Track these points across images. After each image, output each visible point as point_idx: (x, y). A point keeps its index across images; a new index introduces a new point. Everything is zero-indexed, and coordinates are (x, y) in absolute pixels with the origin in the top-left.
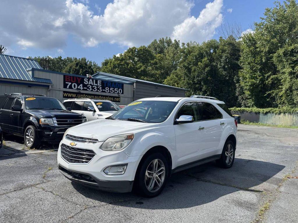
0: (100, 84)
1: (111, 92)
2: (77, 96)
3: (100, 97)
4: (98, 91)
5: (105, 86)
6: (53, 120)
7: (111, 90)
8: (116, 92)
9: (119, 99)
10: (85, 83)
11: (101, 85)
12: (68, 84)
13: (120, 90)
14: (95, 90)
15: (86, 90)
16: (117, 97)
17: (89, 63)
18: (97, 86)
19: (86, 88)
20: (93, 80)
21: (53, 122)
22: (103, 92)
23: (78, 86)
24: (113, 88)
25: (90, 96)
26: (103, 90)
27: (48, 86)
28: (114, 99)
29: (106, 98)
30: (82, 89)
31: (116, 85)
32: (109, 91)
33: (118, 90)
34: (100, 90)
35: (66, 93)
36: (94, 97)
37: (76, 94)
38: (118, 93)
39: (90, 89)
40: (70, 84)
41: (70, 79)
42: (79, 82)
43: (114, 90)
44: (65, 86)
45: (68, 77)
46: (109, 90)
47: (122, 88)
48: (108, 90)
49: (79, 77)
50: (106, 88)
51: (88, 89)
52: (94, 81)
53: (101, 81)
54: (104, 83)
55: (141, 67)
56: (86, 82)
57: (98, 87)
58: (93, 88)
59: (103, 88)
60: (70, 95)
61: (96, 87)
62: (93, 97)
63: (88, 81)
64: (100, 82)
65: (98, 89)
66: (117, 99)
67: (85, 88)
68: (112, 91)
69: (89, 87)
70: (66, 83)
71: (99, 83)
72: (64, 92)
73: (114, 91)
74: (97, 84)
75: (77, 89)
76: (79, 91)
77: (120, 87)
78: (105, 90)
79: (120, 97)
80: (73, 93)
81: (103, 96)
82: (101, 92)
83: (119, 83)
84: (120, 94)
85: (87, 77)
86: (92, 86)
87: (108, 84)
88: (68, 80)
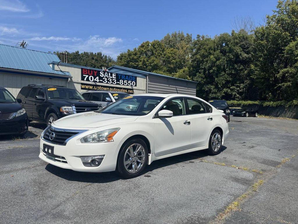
1: (125, 84)
2: (93, 87)
3: (115, 89)
4: (113, 83)
5: (119, 78)
6: (72, 108)
7: (125, 82)
8: (130, 84)
9: (133, 91)
10: (101, 75)
11: (115, 78)
13: (134, 83)
14: (110, 82)
15: (102, 82)
16: (130, 89)
17: (104, 57)
18: (112, 79)
19: (102, 81)
20: (108, 73)
21: (73, 110)
22: (117, 84)
23: (94, 79)
24: (127, 81)
25: (105, 88)
26: (118, 82)
27: (68, 78)
28: (128, 91)
29: (120, 90)
30: (98, 81)
31: (130, 77)
32: (123, 84)
33: (131, 83)
34: (114, 82)
35: (83, 85)
36: (110, 89)
38: (132, 85)
39: (105, 81)
40: (87, 76)
41: (87, 71)
42: (95, 75)
43: (128, 82)
44: (83, 78)
45: (85, 70)
46: (123, 82)
47: (135, 81)
48: (122, 82)
49: (95, 70)
50: (120, 81)
51: (104, 82)
52: (110, 74)
53: (116, 74)
54: (118, 76)
55: (153, 61)
56: (102, 75)
57: (113, 80)
58: (108, 81)
59: (118, 80)
60: (87, 87)
61: (111, 80)
63: (104, 74)
65: (113, 81)
66: (131, 91)
67: (100, 80)
68: (126, 83)
69: (105, 79)
70: (84, 75)
71: (113, 75)
73: (128, 84)
74: (112, 77)
75: (94, 81)
76: (96, 84)
77: (133, 80)
78: (120, 82)
79: (133, 89)
80: (90, 85)
81: (118, 88)
82: (116, 84)
83: (133, 76)
84: (133, 87)
85: (103, 70)
86: (107, 78)
87: (122, 77)
88: (85, 72)
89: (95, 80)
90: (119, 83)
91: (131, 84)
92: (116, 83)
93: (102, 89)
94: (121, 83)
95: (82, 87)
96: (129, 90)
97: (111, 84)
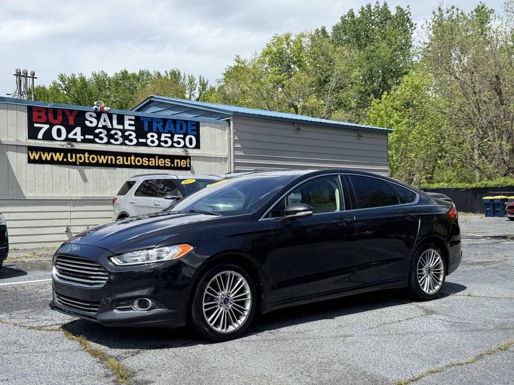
0: (130, 125)
1: (162, 144)
2: (65, 156)
3: (133, 158)
4: (127, 142)
5: (146, 129)
7: (163, 139)
8: (179, 143)
9: (188, 161)
10: (87, 123)
11: (133, 128)
12: (41, 128)
13: (191, 140)
14: (117, 140)
15: (92, 141)
16: (181, 158)
18: (123, 131)
19: (92, 137)
20: (110, 115)
22: (139, 144)
23: (68, 132)
24: (169, 135)
25: (102, 157)
26: (141, 140)
28: (172, 162)
29: (149, 161)
30: (79, 139)
31: (178, 126)
32: (157, 142)
33: (184, 139)
34: (131, 141)
35: (34, 152)
36: (116, 160)
37: (62, 154)
38: (185, 146)
39: (101, 139)
40: (46, 127)
41: (46, 114)
42: (71, 122)
43: (172, 138)
44: (33, 133)
45: (39, 111)
46: (159, 139)
47: (195, 133)
48: (154, 139)
49: (70, 110)
50: (149, 135)
51: (97, 140)
52: (115, 117)
53: (133, 118)
54: (142, 122)
56: (91, 122)
57: (127, 133)
58: (110, 136)
59: (141, 133)
60: (46, 156)
61: (120, 134)
62: (111, 159)
63: (98, 118)
64: (130, 120)
65: (125, 138)
66: (183, 163)
67: (87, 137)
68: (166, 142)
69: (101, 133)
70: (36, 125)
71: (127, 122)
72: (31, 149)
73: (173, 142)
74: (123, 124)
75: (67, 139)
76: (72, 146)
77: (189, 131)
78: (147, 139)
79: (189, 157)
80: (56, 150)
81: (142, 156)
82: (135, 145)
83: (186, 122)
84: (188, 150)
85: (94, 107)
86: (109, 130)
87: (155, 125)
88: (40, 117)
89: (71, 136)
90: (144, 140)
91: (182, 144)
92: (135, 141)
93: (93, 159)
94: (153, 142)
95: (32, 158)
96: (176, 161)
97: (121, 144)
